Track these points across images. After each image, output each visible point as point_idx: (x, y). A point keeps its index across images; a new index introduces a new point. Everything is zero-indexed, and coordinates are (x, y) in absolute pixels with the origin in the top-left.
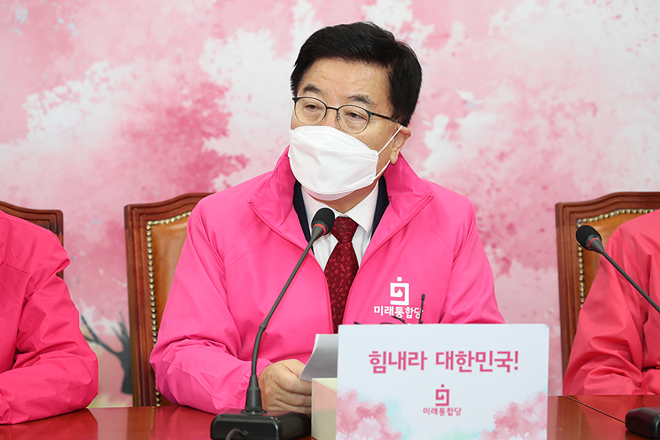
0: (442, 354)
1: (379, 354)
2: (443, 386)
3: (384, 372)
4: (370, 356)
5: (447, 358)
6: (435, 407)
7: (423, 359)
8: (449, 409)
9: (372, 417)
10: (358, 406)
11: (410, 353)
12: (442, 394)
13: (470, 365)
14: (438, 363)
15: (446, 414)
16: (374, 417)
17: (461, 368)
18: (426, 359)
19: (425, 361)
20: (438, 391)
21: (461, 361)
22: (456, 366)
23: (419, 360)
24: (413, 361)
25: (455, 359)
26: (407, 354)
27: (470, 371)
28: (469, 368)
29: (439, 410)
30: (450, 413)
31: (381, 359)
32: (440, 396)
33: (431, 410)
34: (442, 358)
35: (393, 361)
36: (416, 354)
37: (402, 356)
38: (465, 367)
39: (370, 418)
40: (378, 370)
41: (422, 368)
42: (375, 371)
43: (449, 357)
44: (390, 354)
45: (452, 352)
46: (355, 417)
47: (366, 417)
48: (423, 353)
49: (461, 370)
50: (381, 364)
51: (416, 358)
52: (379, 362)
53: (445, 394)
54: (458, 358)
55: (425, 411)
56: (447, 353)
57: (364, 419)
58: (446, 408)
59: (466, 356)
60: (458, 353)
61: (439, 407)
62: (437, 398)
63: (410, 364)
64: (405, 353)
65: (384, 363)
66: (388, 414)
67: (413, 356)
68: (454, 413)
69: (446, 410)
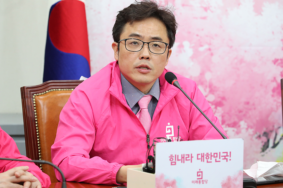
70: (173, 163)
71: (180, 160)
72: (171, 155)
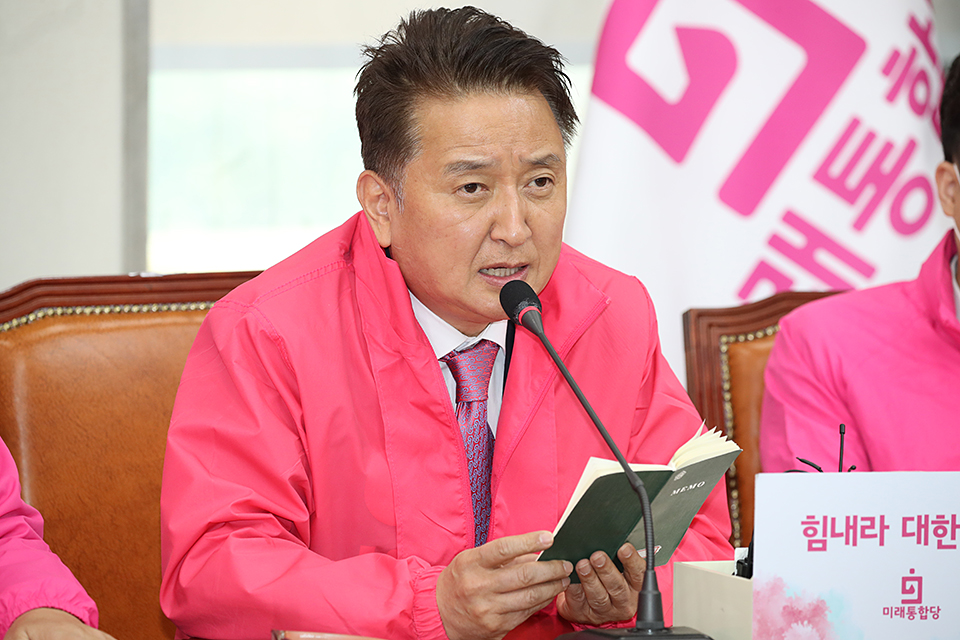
0: (912, 519)
1: (816, 520)
2: (912, 571)
3: (824, 548)
4: (803, 523)
5: (920, 526)
6: (900, 605)
7: (883, 527)
8: (921, 608)
9: (806, 622)
10: (785, 604)
11: (863, 519)
12: (912, 584)
13: (953, 538)
14: (905, 534)
15: (918, 616)
16: (809, 622)
17: (940, 542)
18: (888, 527)
19: (886, 531)
20: (905, 580)
21: (940, 532)
22: (933, 540)
23: (877, 530)
24: (868, 532)
25: (931, 527)
26: (859, 519)
27: (954, 547)
28: (953, 543)
29: (906, 611)
30: (924, 614)
31: (820, 528)
32: (908, 588)
33: (894, 610)
34: (912, 527)
35: (837, 531)
36: (872, 520)
37: (851, 524)
38: (946, 540)
39: (802, 623)
40: (814, 545)
41: (882, 543)
42: (810, 549)
43: (923, 523)
44: (833, 520)
45: (927, 517)
46: (780, 622)
47: (796, 621)
48: (882, 517)
49: (940, 546)
50: (819, 536)
51: (872, 526)
52: (816, 534)
53: (915, 584)
54: (935, 525)
55: (886, 611)
56: (919, 517)
57: (794, 625)
58: (917, 606)
59: (947, 522)
60: (935, 519)
61: (906, 606)
62: (904, 591)
63: (864, 536)
64: (855, 518)
65: (825, 535)
66: (830, 617)
67: (868, 523)
68: (930, 615)
69: (917, 611)
70: (816, 546)
71: (841, 535)
72: (808, 517)
